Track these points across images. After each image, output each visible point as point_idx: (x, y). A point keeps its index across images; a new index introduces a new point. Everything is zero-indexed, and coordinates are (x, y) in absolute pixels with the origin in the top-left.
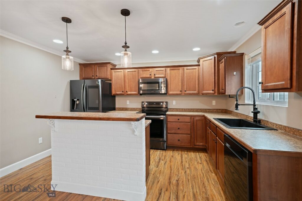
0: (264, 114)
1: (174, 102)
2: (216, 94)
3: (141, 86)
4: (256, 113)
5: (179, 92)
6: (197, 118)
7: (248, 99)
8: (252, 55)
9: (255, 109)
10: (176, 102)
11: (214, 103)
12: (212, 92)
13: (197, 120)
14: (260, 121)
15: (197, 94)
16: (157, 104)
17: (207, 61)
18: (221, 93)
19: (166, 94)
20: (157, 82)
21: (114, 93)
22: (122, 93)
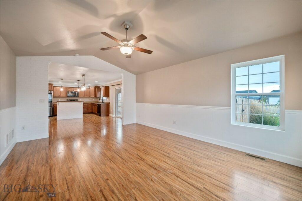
1: (80, 100)
4: (103, 101)
5: (83, 96)
6: (87, 104)
11: (94, 100)
12: (93, 96)
15: (89, 97)
16: (74, 100)
17: (92, 88)
18: (96, 97)
19: (78, 97)
20: (75, 93)
21: (54, 96)
22: (58, 96)
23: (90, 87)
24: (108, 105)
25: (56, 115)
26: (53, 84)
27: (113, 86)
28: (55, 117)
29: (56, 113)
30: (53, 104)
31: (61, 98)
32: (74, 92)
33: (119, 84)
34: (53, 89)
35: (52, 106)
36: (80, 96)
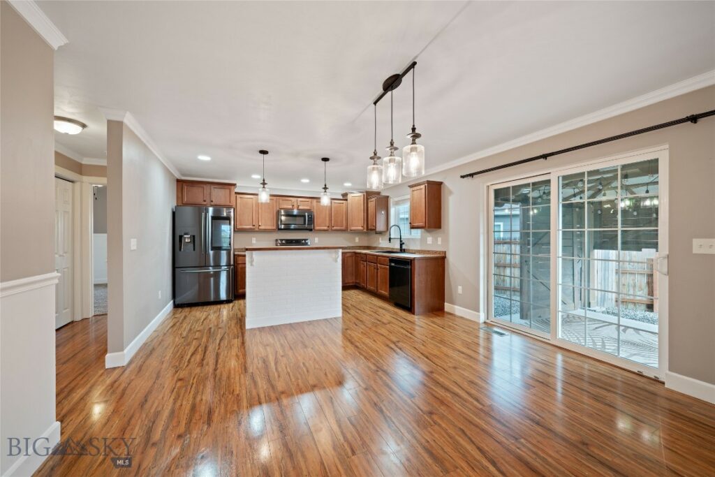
0: (406, 245)
1: (316, 240)
2: (365, 230)
3: (283, 218)
4: (401, 245)
5: (326, 228)
6: (348, 255)
7: (394, 233)
8: (396, 199)
9: (401, 241)
10: (319, 240)
11: (357, 240)
12: (361, 228)
13: (347, 257)
14: (404, 250)
15: (345, 231)
16: (298, 242)
17: (356, 197)
18: (370, 229)
19: (311, 230)
20: (301, 215)
21: (239, 227)
22: (251, 227)
23: (350, 197)
24: (438, 263)
25: (243, 296)
26: (234, 185)
27: (471, 175)
28: (241, 302)
29: (244, 288)
30: (234, 255)
31: (260, 236)
32: (295, 212)
33: (545, 156)
34: (233, 203)
35: (232, 263)
36: (317, 228)
